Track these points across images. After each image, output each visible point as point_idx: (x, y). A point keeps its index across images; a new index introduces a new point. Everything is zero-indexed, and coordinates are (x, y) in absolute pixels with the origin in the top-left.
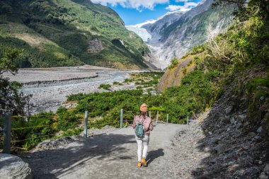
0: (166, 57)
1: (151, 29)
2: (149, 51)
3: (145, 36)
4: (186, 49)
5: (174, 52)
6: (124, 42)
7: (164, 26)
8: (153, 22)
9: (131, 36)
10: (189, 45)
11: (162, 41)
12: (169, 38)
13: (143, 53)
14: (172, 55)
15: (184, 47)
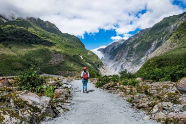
0: (116, 69)
1: (104, 51)
2: (103, 65)
3: (100, 55)
4: (130, 63)
5: (122, 65)
6: (83, 57)
7: (113, 49)
8: (104, 47)
9: (89, 54)
10: (132, 60)
11: (111, 59)
12: (117, 55)
13: (98, 66)
14: (120, 68)
15: (129, 62)
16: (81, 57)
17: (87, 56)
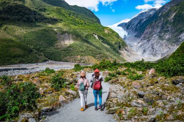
0: (144, 51)
1: (126, 26)
2: (126, 45)
3: (122, 33)
4: (165, 41)
5: (152, 45)
6: (99, 36)
7: (139, 23)
8: (127, 21)
9: (106, 31)
10: (167, 37)
11: (137, 36)
12: (146, 32)
13: (120, 47)
14: (150, 49)
15: (163, 40)
16: (96, 36)
17: (105, 35)
